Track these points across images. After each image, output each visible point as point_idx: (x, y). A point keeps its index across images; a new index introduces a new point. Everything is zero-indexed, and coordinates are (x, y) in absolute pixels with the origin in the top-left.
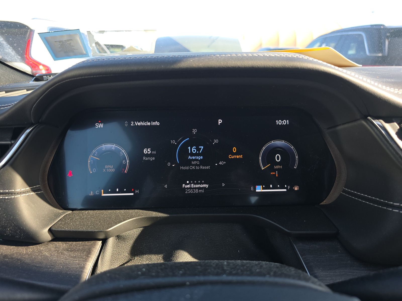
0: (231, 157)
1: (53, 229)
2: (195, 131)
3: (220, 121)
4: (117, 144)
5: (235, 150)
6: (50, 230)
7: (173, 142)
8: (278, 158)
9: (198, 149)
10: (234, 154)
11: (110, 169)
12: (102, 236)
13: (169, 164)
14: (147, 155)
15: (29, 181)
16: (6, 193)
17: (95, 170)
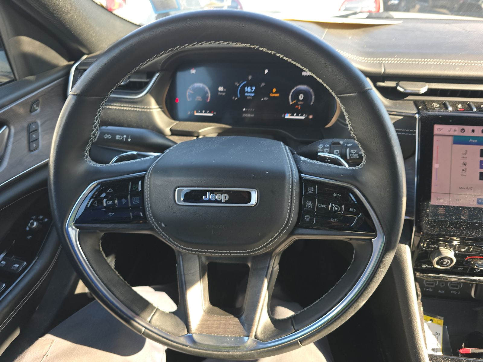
0: (272, 95)
1: (172, 129)
2: (250, 78)
3: (266, 71)
4: (204, 83)
5: (274, 90)
6: (171, 130)
7: (237, 84)
8: (301, 97)
9: (252, 89)
10: (273, 93)
11: (199, 98)
12: (196, 135)
13: (233, 98)
14: (221, 92)
15: (158, 103)
16: (147, 108)
17: (191, 99)
